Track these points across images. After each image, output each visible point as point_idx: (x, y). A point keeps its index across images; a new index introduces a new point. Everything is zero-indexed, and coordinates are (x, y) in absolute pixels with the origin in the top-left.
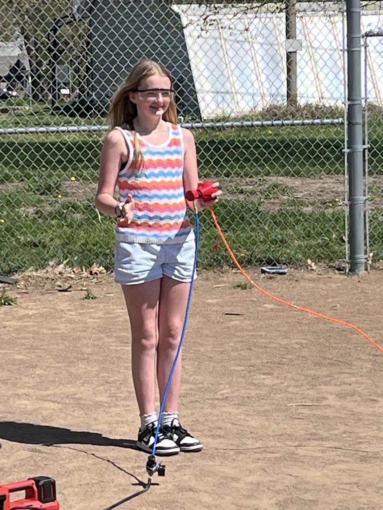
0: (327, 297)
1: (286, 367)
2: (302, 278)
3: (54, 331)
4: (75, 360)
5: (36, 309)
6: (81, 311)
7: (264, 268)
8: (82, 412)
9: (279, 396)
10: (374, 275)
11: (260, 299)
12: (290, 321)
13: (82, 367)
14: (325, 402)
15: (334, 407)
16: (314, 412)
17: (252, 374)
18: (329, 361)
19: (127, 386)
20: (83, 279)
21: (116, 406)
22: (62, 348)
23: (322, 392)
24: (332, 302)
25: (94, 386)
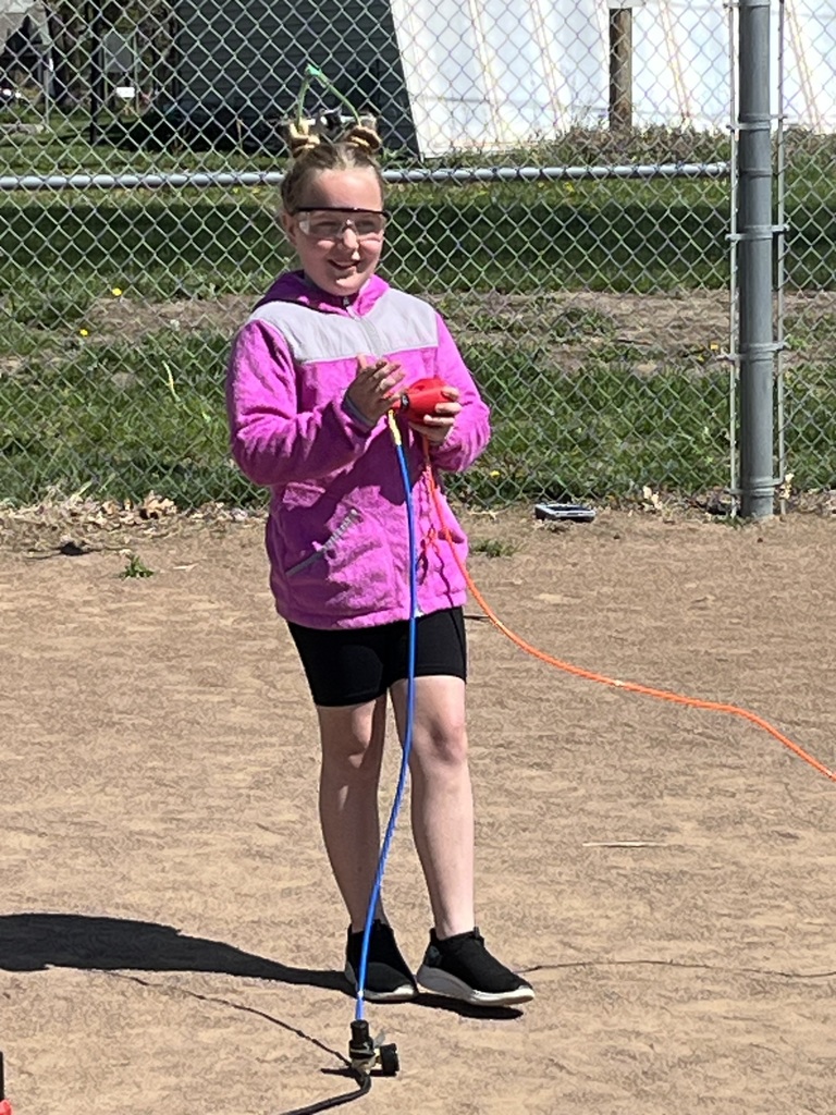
0: (685, 576)
1: (583, 748)
2: (629, 531)
3: (47, 655)
4: (89, 727)
5: (11, 601)
6: (113, 606)
7: (541, 507)
8: (93, 859)
9: (563, 822)
10: (794, 525)
11: (528, 580)
12: (597, 634)
13: (102, 745)
14: (673, 840)
15: (693, 852)
16: (647, 864)
17: (502, 766)
18: (685, 734)
19: (205, 794)
20: (124, 528)
21: (177, 843)
22: (62, 696)
23: (666, 814)
24: (696, 590)
25: (128, 793)
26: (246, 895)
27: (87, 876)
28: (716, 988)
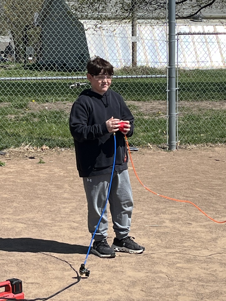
0: (159, 163)
1: (142, 203)
2: (146, 153)
3: (23, 181)
4: (34, 198)
5: (14, 169)
6: (37, 170)
8: (37, 229)
9: (140, 220)
10: (181, 151)
12: (142, 176)
13: (37, 202)
14: (164, 225)
15: (169, 227)
16: (159, 230)
19: (60, 214)
20: (38, 153)
21: (55, 226)
22: (27, 191)
23: (162, 218)
24: (162, 166)
25: (43, 214)
26: (72, 238)
27: (36, 234)
28: (179, 261)
